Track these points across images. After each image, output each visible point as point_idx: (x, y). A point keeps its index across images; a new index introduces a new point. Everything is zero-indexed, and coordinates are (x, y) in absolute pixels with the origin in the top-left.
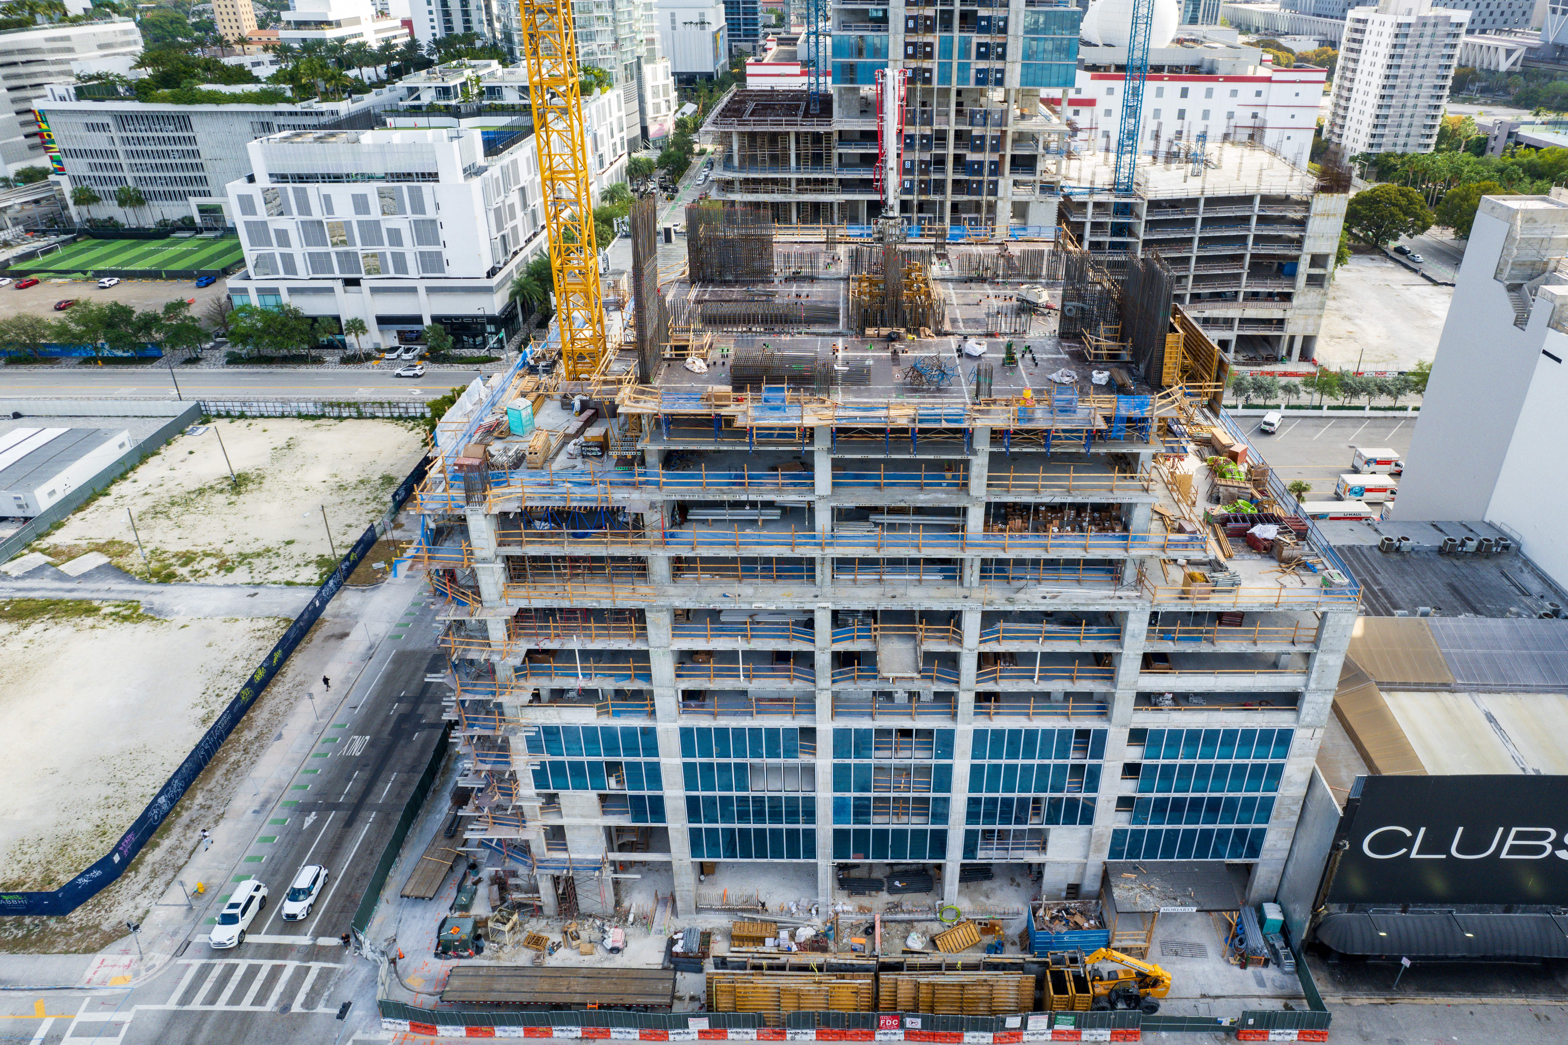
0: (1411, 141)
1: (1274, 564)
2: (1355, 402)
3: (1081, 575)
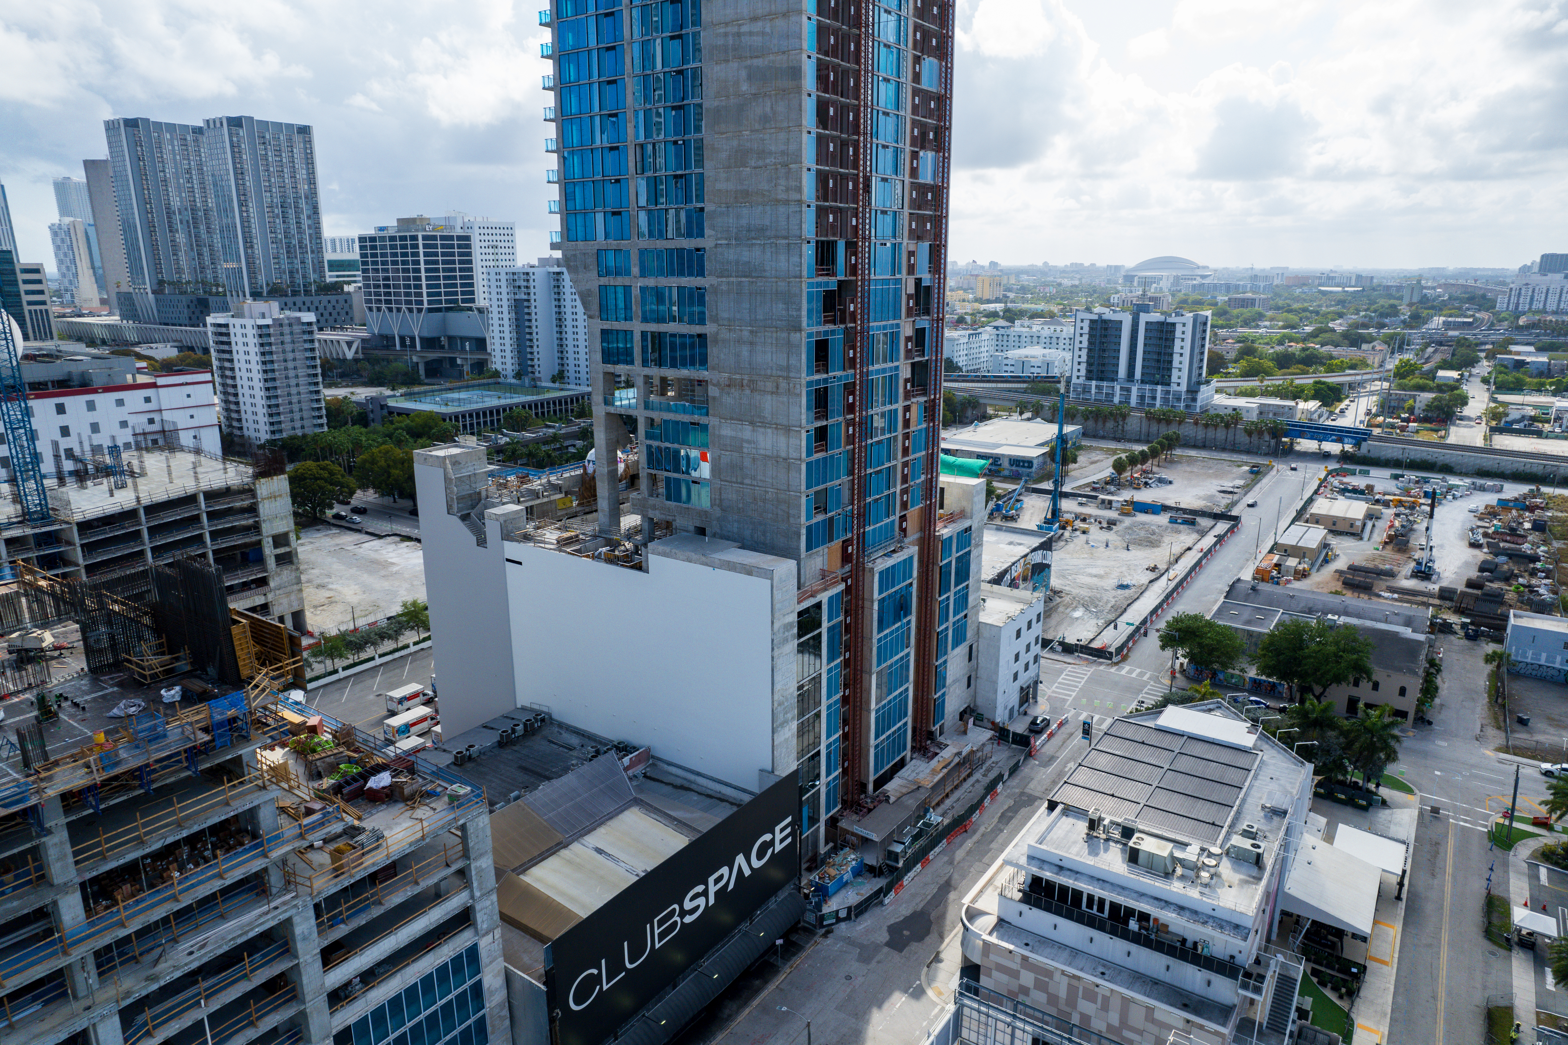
0: (306, 423)
1: (401, 805)
2: (363, 656)
3: (222, 908)
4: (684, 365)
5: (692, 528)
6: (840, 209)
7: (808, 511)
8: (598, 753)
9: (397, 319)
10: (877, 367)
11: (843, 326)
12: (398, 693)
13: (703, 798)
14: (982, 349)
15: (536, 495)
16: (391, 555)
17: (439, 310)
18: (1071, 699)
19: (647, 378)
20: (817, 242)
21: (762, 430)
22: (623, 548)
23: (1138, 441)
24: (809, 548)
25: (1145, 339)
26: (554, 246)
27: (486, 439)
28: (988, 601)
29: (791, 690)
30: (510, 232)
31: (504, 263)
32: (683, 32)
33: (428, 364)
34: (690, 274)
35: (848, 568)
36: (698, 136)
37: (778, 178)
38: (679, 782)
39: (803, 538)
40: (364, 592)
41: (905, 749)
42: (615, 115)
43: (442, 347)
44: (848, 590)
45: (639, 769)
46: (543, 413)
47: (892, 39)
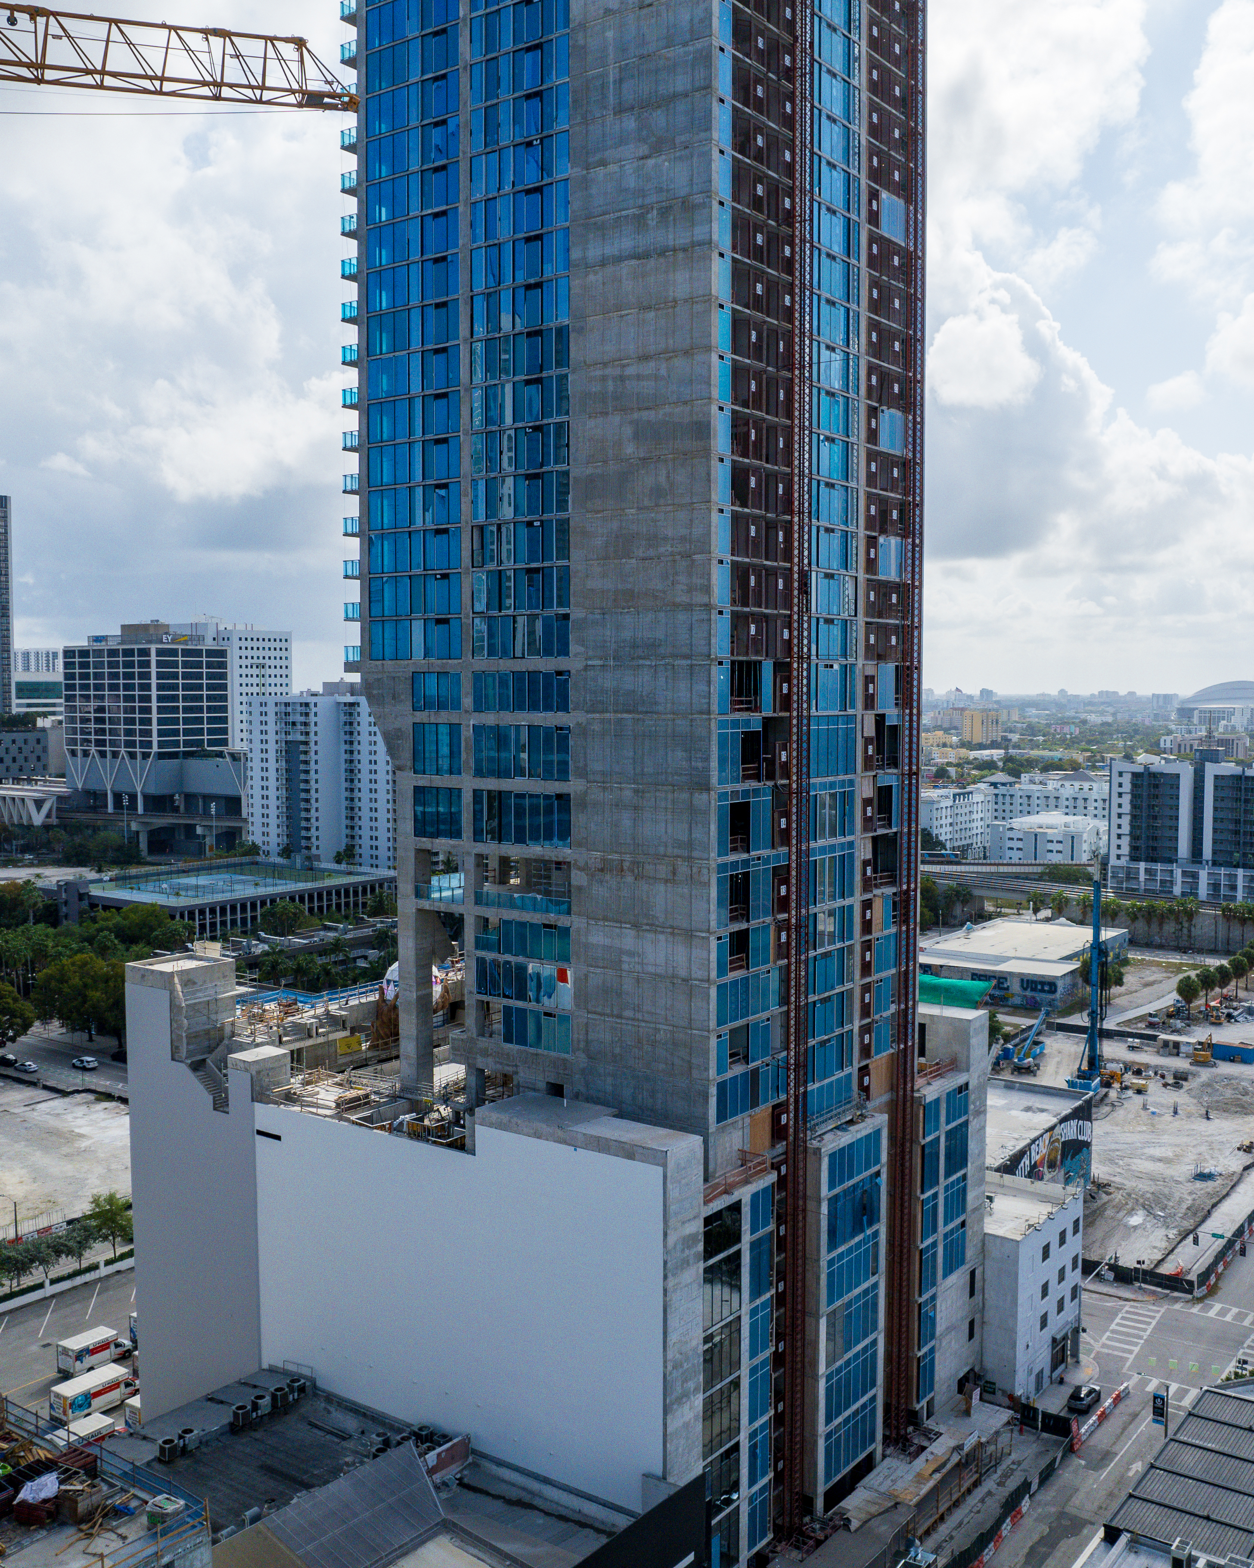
1: (71, 1531)
2: (27, 1281)
4: (535, 838)
5: (542, 1085)
6: (766, 616)
7: (719, 1059)
8: (387, 1444)
9: (112, 768)
10: (821, 842)
11: (770, 783)
12: (76, 1343)
13: (551, 1521)
14: (974, 816)
15: (305, 1032)
16: (80, 1122)
17: (174, 756)
18: (1131, 1357)
19: (480, 857)
20: (733, 663)
21: (650, 936)
22: (436, 1115)
23: (1213, 952)
24: (721, 1116)
25: (1215, 800)
26: (349, 667)
27: (236, 946)
28: (996, 1200)
29: (694, 1343)
30: (283, 645)
31: (273, 690)
32: (544, 374)
33: (152, 834)
34: (548, 708)
35: (781, 1147)
36: (563, 515)
37: (676, 574)
38: (514, 1494)
39: (713, 1101)
40: (35, 1180)
41: (873, 1439)
42: (445, 486)
43: (176, 810)
44: (782, 1182)
45: (450, 1473)
46: (320, 908)
47: (837, 384)
